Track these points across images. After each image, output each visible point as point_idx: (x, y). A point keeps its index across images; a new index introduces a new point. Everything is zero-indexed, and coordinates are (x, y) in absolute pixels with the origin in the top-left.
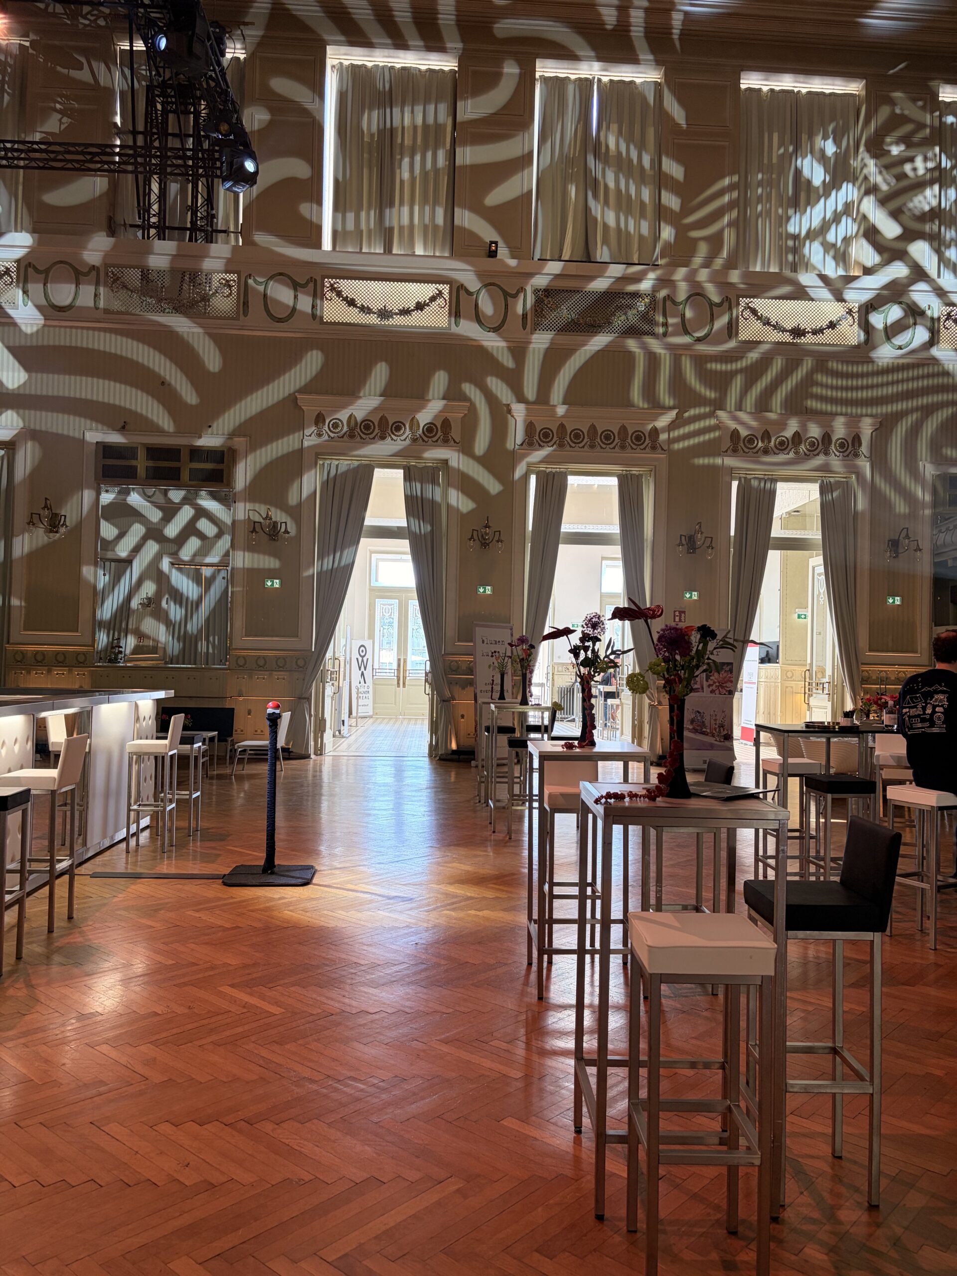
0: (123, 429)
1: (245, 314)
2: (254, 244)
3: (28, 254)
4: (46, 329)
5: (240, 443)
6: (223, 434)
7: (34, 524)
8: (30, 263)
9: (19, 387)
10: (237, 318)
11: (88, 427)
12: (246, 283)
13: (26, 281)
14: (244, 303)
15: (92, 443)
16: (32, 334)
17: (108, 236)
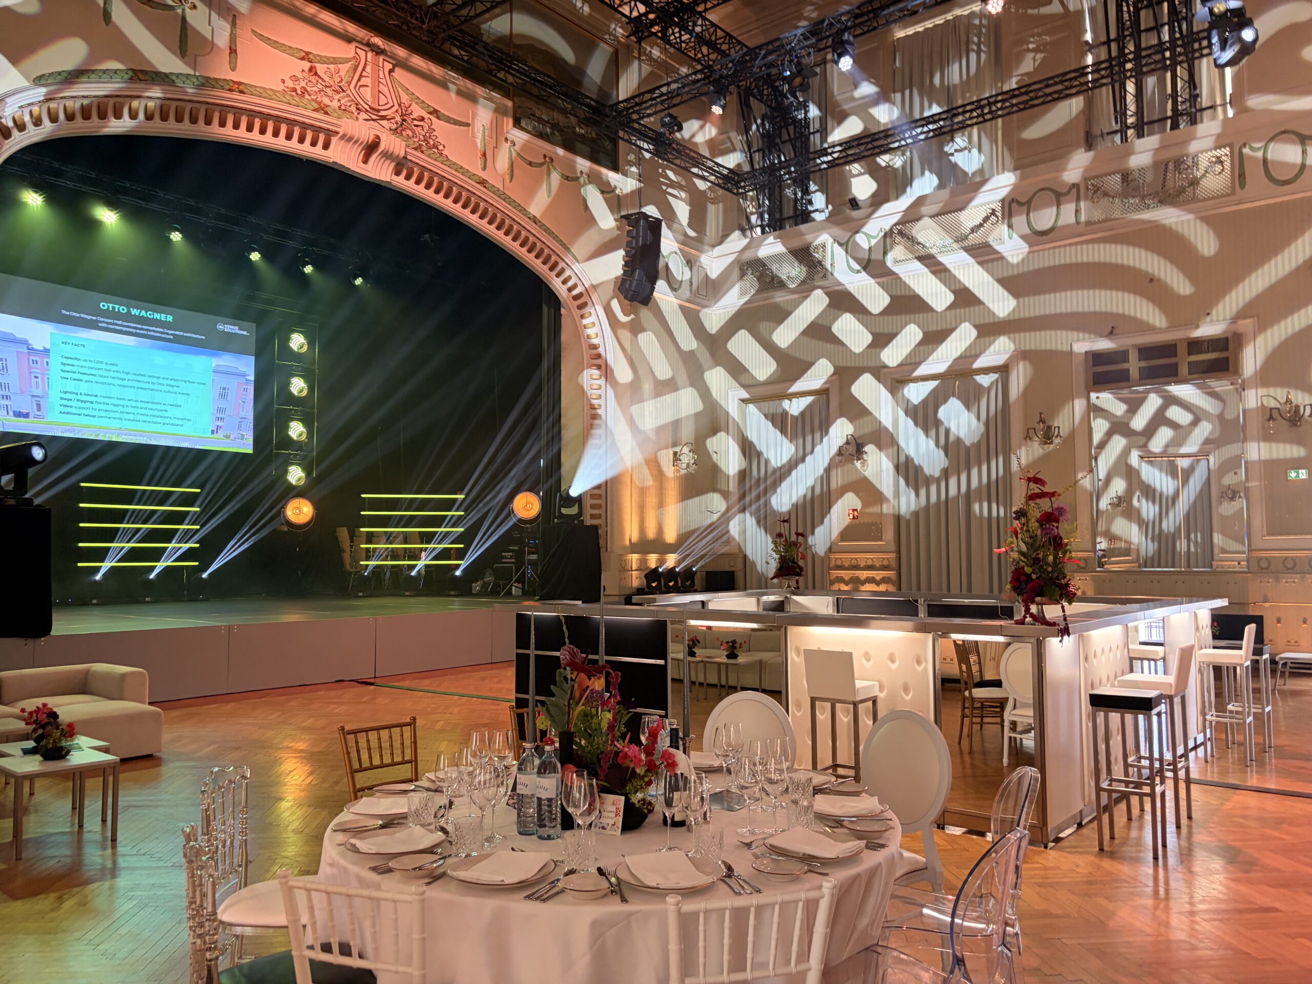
0: (1111, 334)
1: (1242, 185)
2: (1246, 110)
3: (1012, 190)
4: (1031, 255)
5: (1245, 325)
6: (1225, 320)
7: (1030, 439)
8: (1013, 200)
9: (1009, 315)
10: (1233, 193)
11: (1075, 338)
12: (1241, 154)
13: (1010, 216)
14: (1240, 176)
15: (1080, 354)
16: (1018, 264)
17: (1086, 151)
